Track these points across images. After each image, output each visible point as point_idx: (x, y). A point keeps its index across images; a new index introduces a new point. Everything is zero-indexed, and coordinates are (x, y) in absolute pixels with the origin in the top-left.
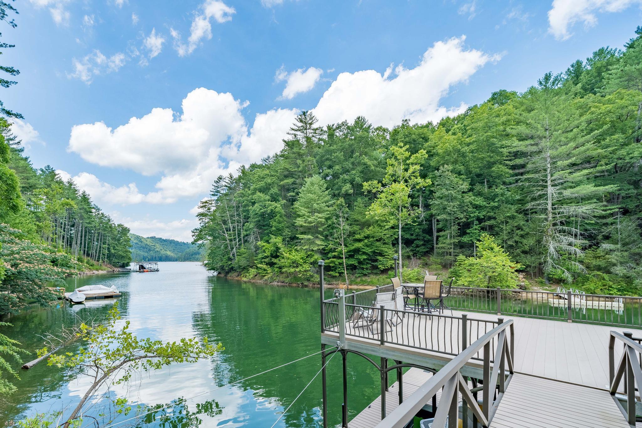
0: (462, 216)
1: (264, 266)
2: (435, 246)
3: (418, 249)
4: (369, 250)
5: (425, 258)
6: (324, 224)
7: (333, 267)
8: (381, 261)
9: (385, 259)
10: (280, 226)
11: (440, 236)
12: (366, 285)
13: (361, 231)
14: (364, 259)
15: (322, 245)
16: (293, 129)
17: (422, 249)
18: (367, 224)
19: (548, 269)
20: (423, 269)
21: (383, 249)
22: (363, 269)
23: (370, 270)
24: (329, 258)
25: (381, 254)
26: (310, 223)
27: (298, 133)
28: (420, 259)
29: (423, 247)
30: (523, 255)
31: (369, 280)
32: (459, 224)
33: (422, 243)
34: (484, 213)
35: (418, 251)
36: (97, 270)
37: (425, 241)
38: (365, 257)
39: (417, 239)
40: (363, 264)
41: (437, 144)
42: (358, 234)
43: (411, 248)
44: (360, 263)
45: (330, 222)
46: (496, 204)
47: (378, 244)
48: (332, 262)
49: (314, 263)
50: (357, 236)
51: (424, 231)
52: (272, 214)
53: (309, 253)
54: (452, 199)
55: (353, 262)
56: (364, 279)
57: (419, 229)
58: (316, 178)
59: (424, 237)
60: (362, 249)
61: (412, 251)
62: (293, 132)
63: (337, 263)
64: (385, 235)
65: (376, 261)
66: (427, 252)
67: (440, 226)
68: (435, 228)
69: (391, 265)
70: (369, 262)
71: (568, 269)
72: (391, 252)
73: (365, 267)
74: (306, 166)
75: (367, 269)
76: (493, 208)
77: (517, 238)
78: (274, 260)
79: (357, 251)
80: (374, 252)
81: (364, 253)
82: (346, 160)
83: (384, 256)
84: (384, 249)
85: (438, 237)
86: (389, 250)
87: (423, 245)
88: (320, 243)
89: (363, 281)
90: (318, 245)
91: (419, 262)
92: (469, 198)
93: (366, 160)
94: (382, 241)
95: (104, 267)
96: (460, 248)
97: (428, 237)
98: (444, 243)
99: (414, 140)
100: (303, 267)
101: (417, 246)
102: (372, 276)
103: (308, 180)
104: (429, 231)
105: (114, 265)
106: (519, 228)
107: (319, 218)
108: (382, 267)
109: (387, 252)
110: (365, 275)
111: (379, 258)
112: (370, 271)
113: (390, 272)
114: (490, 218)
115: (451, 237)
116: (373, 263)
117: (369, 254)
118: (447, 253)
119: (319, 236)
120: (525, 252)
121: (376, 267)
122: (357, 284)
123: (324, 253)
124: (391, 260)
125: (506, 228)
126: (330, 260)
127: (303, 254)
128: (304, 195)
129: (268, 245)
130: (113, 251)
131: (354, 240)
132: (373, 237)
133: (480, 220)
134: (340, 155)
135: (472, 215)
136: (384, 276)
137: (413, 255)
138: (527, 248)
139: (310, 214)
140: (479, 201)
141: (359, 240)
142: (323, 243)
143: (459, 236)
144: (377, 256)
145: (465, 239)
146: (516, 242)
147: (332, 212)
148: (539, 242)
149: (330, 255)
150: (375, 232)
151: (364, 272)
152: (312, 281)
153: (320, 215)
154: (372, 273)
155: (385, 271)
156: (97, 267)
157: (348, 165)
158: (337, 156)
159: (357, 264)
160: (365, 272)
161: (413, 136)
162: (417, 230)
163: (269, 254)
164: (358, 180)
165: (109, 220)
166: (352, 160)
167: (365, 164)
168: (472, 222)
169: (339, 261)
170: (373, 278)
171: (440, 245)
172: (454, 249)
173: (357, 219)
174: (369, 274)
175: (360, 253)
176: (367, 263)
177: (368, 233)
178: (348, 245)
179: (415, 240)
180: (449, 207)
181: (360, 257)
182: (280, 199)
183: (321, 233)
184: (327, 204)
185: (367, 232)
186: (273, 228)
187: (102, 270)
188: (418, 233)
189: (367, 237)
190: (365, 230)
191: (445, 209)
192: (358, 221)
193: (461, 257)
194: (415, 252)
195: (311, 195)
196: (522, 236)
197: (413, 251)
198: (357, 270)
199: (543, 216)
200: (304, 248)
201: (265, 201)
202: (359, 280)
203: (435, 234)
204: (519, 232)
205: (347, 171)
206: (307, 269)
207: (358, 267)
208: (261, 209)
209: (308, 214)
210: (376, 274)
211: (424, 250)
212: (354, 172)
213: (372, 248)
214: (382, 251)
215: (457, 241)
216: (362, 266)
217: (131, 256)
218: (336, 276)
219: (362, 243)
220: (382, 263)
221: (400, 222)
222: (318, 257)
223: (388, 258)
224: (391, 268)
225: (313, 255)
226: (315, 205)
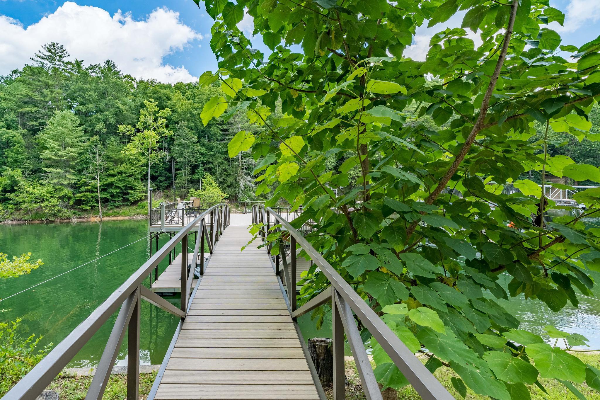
0: (193, 160)
2: (174, 181)
3: (161, 184)
4: (121, 185)
5: (167, 191)
6: (76, 159)
7: (85, 201)
8: (131, 194)
9: (135, 193)
12: (118, 216)
13: (114, 167)
14: (117, 193)
15: (74, 179)
17: (164, 184)
18: (121, 162)
19: (240, 197)
20: (165, 200)
21: (134, 183)
22: (115, 201)
23: (121, 202)
24: (80, 193)
25: (132, 188)
26: (61, 156)
28: (163, 191)
29: (165, 182)
30: (227, 188)
31: (121, 212)
32: (191, 166)
33: (164, 179)
34: (206, 159)
35: (162, 186)
37: (166, 178)
38: (118, 191)
39: (161, 176)
40: (115, 197)
41: (176, 104)
42: (111, 170)
43: (156, 183)
44: (112, 196)
45: (83, 157)
46: (213, 153)
47: (130, 179)
48: (84, 196)
49: (63, 198)
50: (111, 172)
51: (166, 170)
53: (58, 187)
54: (186, 147)
55: (105, 195)
56: (116, 210)
57: (162, 168)
59: (166, 174)
60: (116, 183)
61: (156, 185)
62: (39, 59)
63: (90, 197)
64: (135, 171)
65: (128, 194)
66: (168, 186)
67: (178, 166)
68: (173, 168)
69: (141, 198)
70: (121, 195)
71: (249, 197)
73: (117, 199)
75: (118, 201)
76: (212, 156)
77: (224, 177)
79: (110, 185)
80: (126, 186)
81: (117, 187)
82: (99, 100)
83: (134, 189)
85: (176, 175)
86: (139, 185)
87: (165, 180)
88: (71, 177)
89: (115, 212)
90: (69, 179)
91: (162, 194)
92: (197, 147)
93: (119, 104)
94: (133, 177)
96: (191, 184)
97: (168, 174)
98: (180, 179)
99: (160, 98)
100: (50, 202)
101: (161, 182)
102: (124, 208)
103: (59, 114)
104: (169, 170)
106: (225, 170)
107: (71, 152)
108: (132, 200)
109: (137, 186)
110: (117, 207)
111: (130, 191)
112: (121, 204)
113: (139, 204)
114: (210, 163)
115: (185, 175)
116: (124, 196)
117: (121, 188)
118: (183, 187)
119: (71, 170)
120: (228, 186)
121: (128, 200)
122: (109, 216)
123: (75, 187)
124: (140, 193)
125: (219, 170)
126: (83, 194)
127: (50, 188)
128: (53, 127)
131: (107, 175)
132: (125, 173)
133: (204, 164)
134: (94, 95)
135: (199, 160)
136: (135, 207)
137: (158, 188)
138: (229, 184)
139: (61, 148)
140: (203, 150)
141: (113, 176)
142: (74, 177)
143: (191, 174)
144: (128, 189)
145: (195, 177)
146: (224, 179)
147: (86, 148)
148: (235, 179)
149: (82, 189)
150: (127, 169)
151: (116, 205)
152: (60, 216)
153: (72, 150)
154: (123, 205)
155: (135, 203)
157: (101, 105)
158: (91, 95)
159: (109, 198)
160: (117, 204)
161: (160, 94)
164: (112, 121)
166: (105, 102)
167: (118, 108)
168: (199, 165)
169: (93, 195)
170: (125, 210)
171: (178, 181)
172: (187, 184)
173: (110, 156)
174: (120, 206)
175: (113, 187)
176: (119, 196)
177: (121, 169)
178: (101, 179)
179: (159, 176)
180: (184, 152)
181: (113, 191)
182: (19, 127)
183: (73, 168)
184: (80, 139)
185: (120, 168)
188: (161, 171)
189: (120, 173)
190: (119, 166)
191: (182, 153)
192: (111, 158)
193: (192, 189)
194: (159, 186)
195: (63, 129)
196: (227, 176)
198: (109, 203)
199: (237, 164)
200: (52, 182)
202: (111, 212)
203: (174, 172)
204: (225, 173)
205: (100, 111)
206: (55, 203)
207: (110, 200)
209: (59, 147)
210: (127, 205)
211: (166, 185)
212: (107, 113)
213: (124, 183)
214: (134, 185)
215: (189, 178)
216: (114, 199)
218: (87, 210)
219: (116, 178)
220: (134, 195)
221: (150, 161)
222: (68, 191)
223: (138, 191)
224: (141, 200)
225: (63, 190)
226: (67, 140)
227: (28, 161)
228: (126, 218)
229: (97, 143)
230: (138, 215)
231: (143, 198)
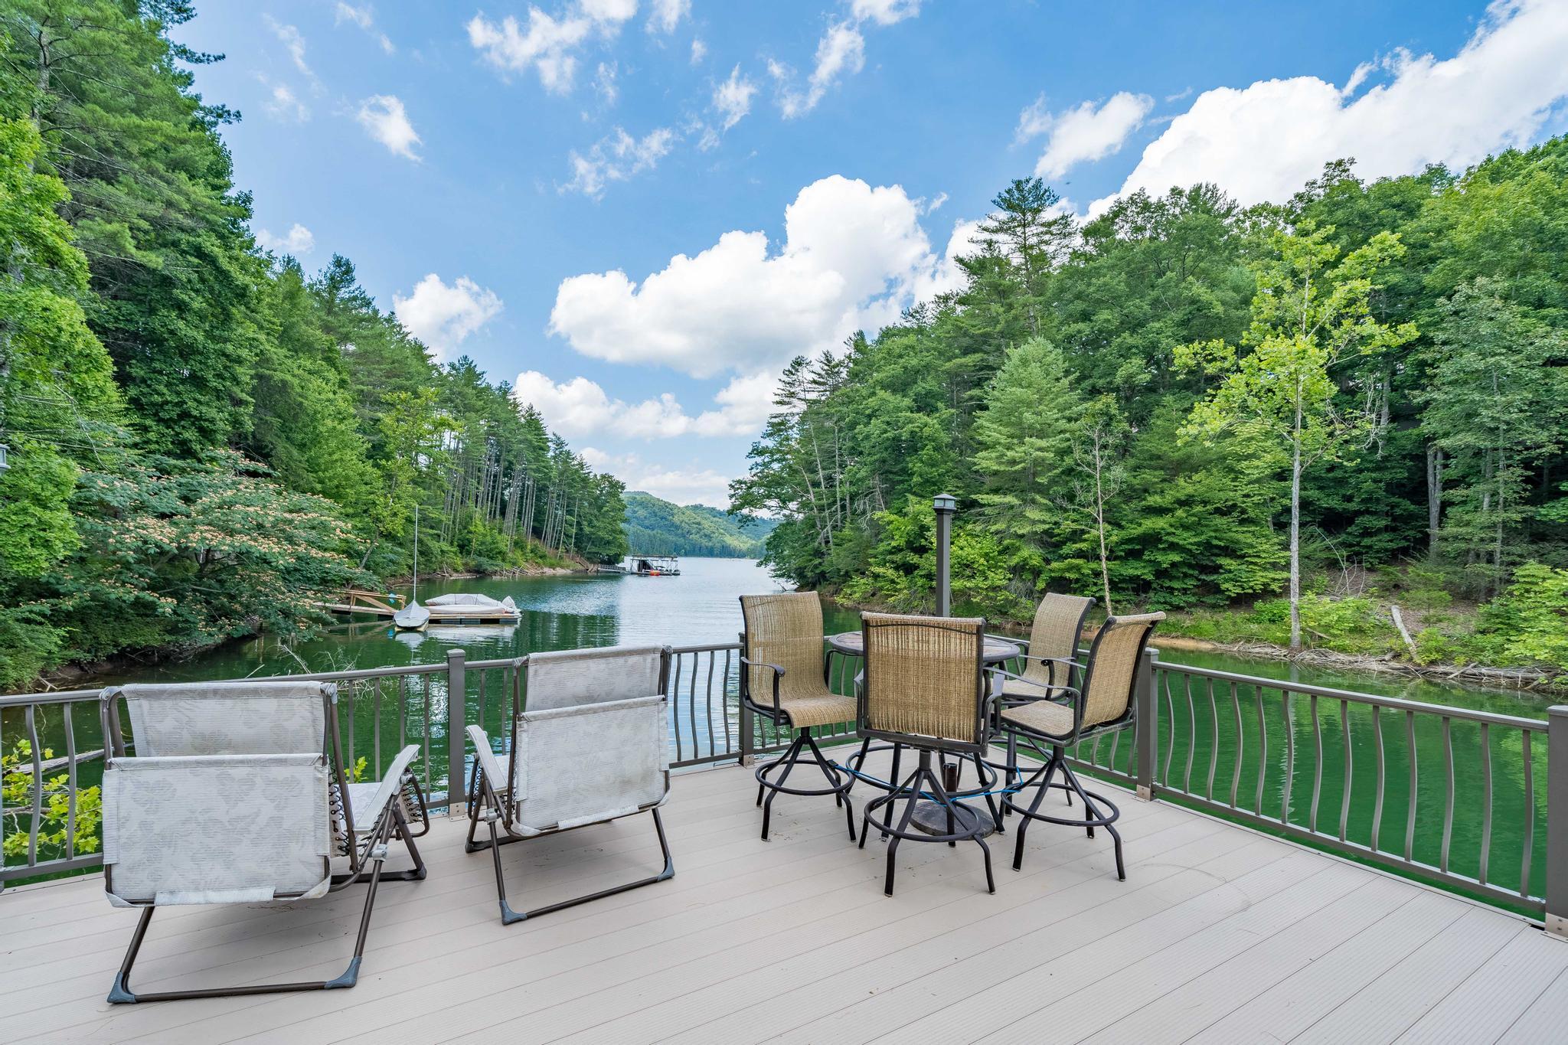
0: (1543, 436)
1: (890, 573)
2: (1434, 531)
3: (1367, 541)
4: (1187, 539)
5: (1391, 569)
6: (1053, 467)
7: (1077, 581)
8: (1230, 571)
9: (1244, 567)
10: (934, 472)
11: (1452, 504)
12: (1177, 637)
13: (1166, 485)
14: (1174, 565)
15: (1044, 522)
16: (986, 229)
17: (1385, 542)
18: (1185, 466)
20: (1380, 602)
21: (1240, 537)
22: (1171, 590)
23: (1194, 595)
24: (1062, 558)
25: (1230, 551)
26: (1013, 462)
27: (1000, 237)
28: (1372, 570)
29: (1387, 536)
31: (1188, 623)
32: (1527, 464)
33: (1385, 522)
35: (1370, 547)
36: (552, 566)
37: (1395, 518)
38: (1176, 558)
39: (1368, 512)
40: (1172, 578)
42: (1155, 493)
43: (1343, 537)
44: (1161, 574)
45: (1068, 461)
47: (1220, 521)
48: (1069, 569)
49: (1017, 570)
50: (1154, 500)
51: (1394, 488)
52: (914, 444)
53: (1006, 542)
54: (1501, 382)
55: (1133, 569)
57: (1375, 481)
58: (1036, 346)
59: (1393, 506)
60: (1168, 534)
61: (1345, 545)
62: (987, 236)
63: (1086, 571)
64: (1247, 496)
65: (1216, 569)
66: (1403, 551)
67: (1453, 473)
68: (1435, 474)
69: (1265, 585)
70: (1191, 572)
72: (1265, 547)
73: (1176, 585)
74: (1016, 318)
75: (1185, 591)
78: (913, 558)
79: (1151, 540)
80: (1208, 545)
81: (1173, 547)
82: (1132, 293)
83: (1243, 557)
84: (1243, 536)
85: (1445, 505)
86: (1263, 543)
87: (1389, 529)
88: (1037, 517)
90: (1034, 522)
91: (1370, 578)
93: (1198, 289)
94: (1235, 514)
95: (567, 561)
96: (1531, 542)
97: (1408, 506)
98: (1468, 524)
100: (986, 578)
101: (1366, 533)
102: (1199, 612)
103: (1015, 353)
104: (1414, 489)
105: (588, 559)
107: (1040, 449)
108: (1234, 590)
109: (1252, 546)
110: (1178, 609)
111: (1225, 562)
112: (1192, 599)
113: (1259, 605)
115: (1494, 505)
116: (1203, 577)
117: (1190, 550)
118: (1478, 556)
119: (1038, 497)
121: (1216, 589)
123: (1049, 543)
124: (1265, 569)
126: (1067, 561)
127: (988, 544)
128: (1001, 391)
129: (901, 519)
130: (587, 530)
131: (1143, 510)
132: (1205, 503)
134: (1118, 282)
136: (1240, 615)
137: (1349, 557)
139: (1015, 441)
141: (1160, 511)
142: (1046, 516)
143: (1528, 502)
144: (1216, 555)
147: (1078, 433)
149: (1066, 550)
150: (1210, 489)
151: (1175, 601)
152: (1013, 615)
153: (1043, 443)
154: (1201, 604)
155: (1243, 601)
156: (553, 561)
157: (1139, 306)
158: (1105, 284)
159: (1150, 577)
160: (1178, 600)
162: (1368, 485)
163: (902, 542)
164: (1168, 345)
165: (581, 465)
166: (1154, 294)
167: (1193, 302)
169: (1093, 565)
170: (1204, 618)
171: (1450, 530)
172: (1505, 542)
173: (1155, 452)
174: (1191, 605)
175: (1161, 546)
176: (1186, 575)
177: (1190, 489)
178: (1124, 523)
180: (1487, 408)
181: (1160, 558)
182: (940, 405)
183: (1042, 490)
184: (1067, 413)
185: (1184, 487)
186: (916, 479)
187: (562, 567)
188: (1371, 493)
189: (1186, 503)
190: (1181, 481)
191: (1470, 415)
192: (1159, 457)
193: (1532, 567)
194: (1356, 549)
195: (1018, 391)
197: (1351, 545)
198: (1151, 594)
200: (993, 528)
201: (898, 409)
203: (1436, 496)
205: (1135, 325)
206: (999, 583)
207: (1154, 585)
208: (886, 432)
209: (1009, 440)
210: (1214, 607)
211: (1393, 545)
212: (1157, 325)
213: (1202, 533)
214: (1237, 542)
215: (1517, 517)
216: (1167, 584)
217: (622, 538)
219: (1168, 518)
220: (1234, 576)
221: (1297, 457)
222: (1030, 553)
223: (1255, 564)
224: (1267, 593)
225: (1018, 549)
226: (1028, 417)
227: (954, 482)
228: (1206, 646)
229: (1111, 418)
230: (1248, 641)
231: (1275, 586)
